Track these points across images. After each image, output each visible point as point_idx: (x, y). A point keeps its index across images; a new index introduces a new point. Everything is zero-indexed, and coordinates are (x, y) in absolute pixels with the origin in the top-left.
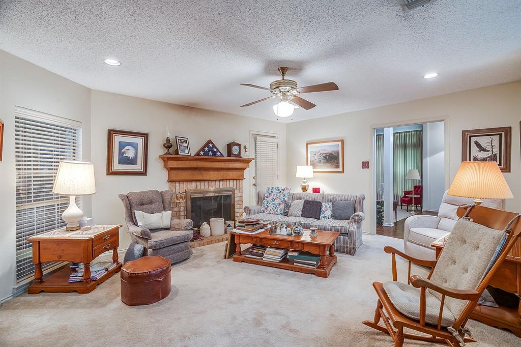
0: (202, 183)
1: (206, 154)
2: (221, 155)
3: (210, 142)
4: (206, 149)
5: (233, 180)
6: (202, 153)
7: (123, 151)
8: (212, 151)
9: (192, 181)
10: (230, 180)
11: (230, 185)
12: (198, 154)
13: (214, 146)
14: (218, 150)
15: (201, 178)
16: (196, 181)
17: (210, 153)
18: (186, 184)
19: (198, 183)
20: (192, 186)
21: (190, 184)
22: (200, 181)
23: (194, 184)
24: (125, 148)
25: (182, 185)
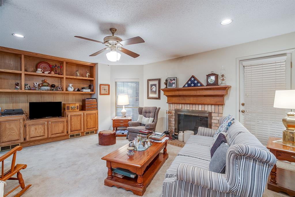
0: (186, 105)
1: (189, 85)
2: (202, 85)
3: (193, 77)
4: (190, 82)
5: (212, 105)
6: (186, 85)
7: (152, 88)
8: (194, 83)
9: (179, 104)
10: (208, 105)
11: (208, 108)
12: (184, 86)
13: (195, 79)
14: (198, 82)
15: (184, 102)
16: (182, 104)
17: (193, 85)
18: (176, 105)
19: (183, 105)
20: (179, 107)
21: (178, 105)
22: (184, 104)
23: (180, 106)
24: (153, 87)
25: (174, 105)
